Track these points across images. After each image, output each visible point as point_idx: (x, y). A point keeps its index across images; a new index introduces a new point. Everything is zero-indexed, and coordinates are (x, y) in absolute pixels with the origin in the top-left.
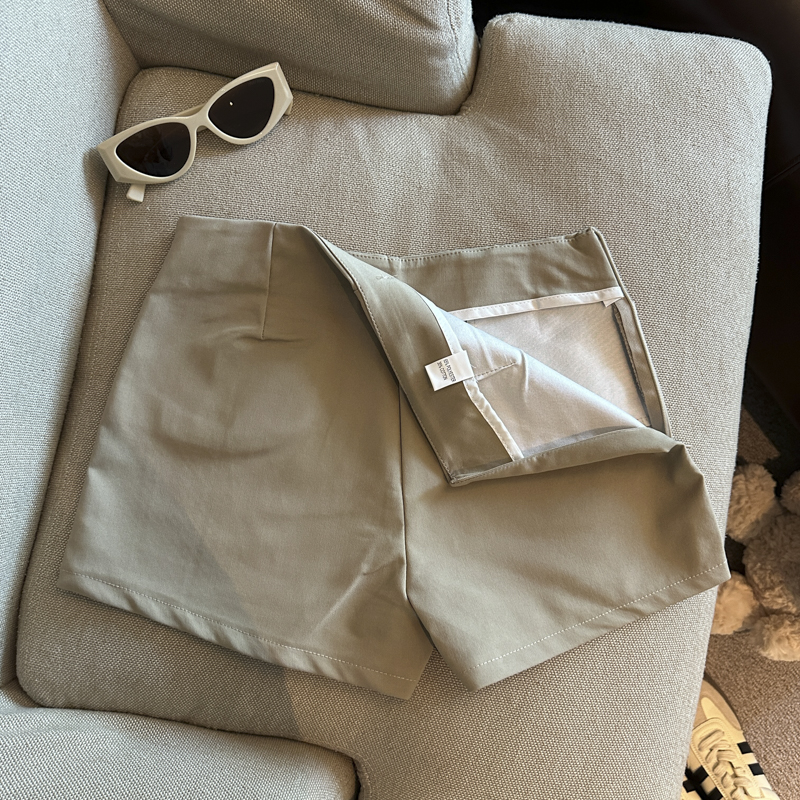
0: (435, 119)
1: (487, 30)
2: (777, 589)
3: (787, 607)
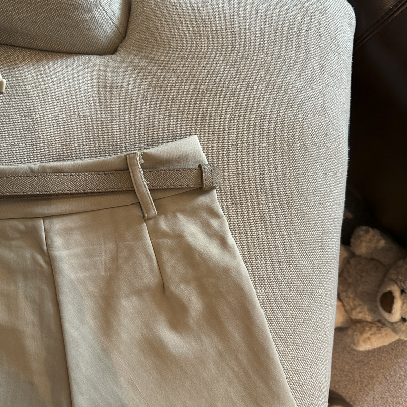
2: (358, 310)
3: (365, 318)
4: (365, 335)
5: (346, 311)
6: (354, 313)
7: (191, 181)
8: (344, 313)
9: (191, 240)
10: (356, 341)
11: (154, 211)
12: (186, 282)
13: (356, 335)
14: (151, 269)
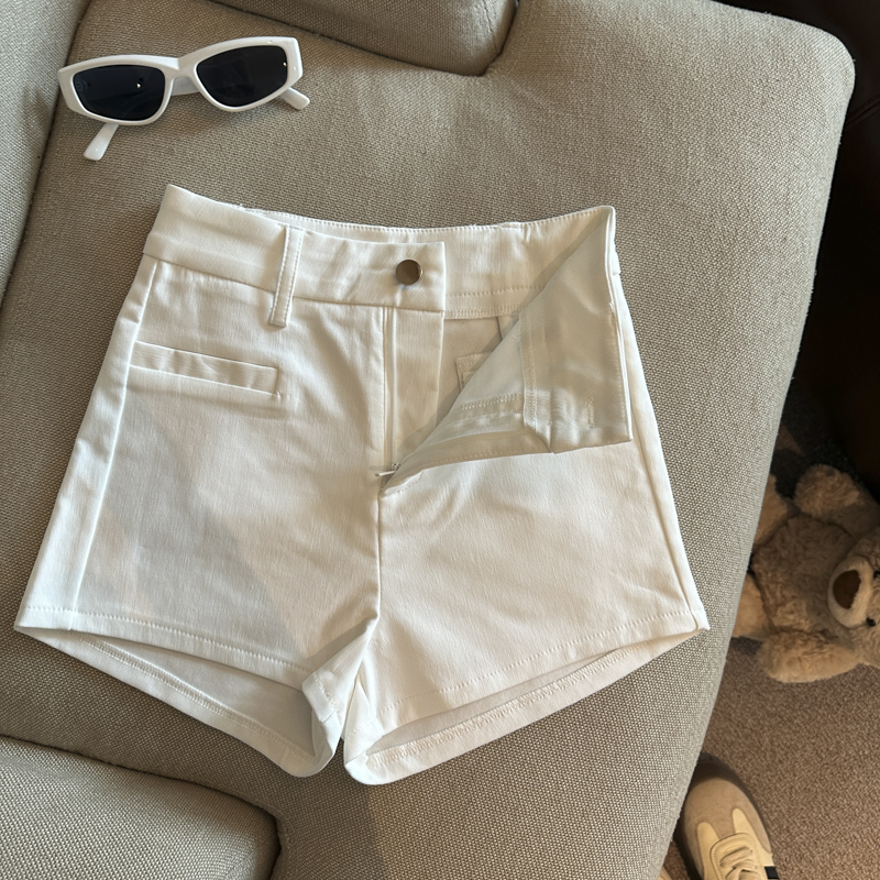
0: (453, 77)
2: (789, 606)
3: (799, 623)
4: (795, 653)
5: (766, 609)
6: (779, 614)
8: (762, 612)
10: (775, 661)
13: (778, 650)
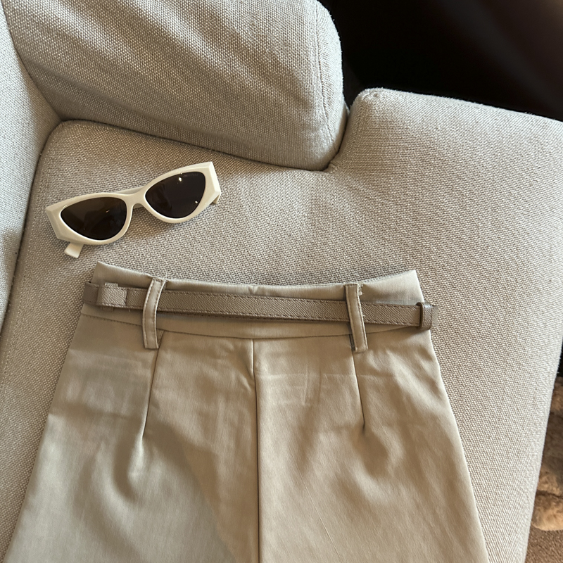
1: (356, 102)
2: (545, 478)
3: (552, 490)
4: (550, 512)
7: (408, 319)
9: (400, 380)
10: (538, 518)
11: (365, 346)
12: (390, 425)
13: (539, 510)
14: (354, 407)
